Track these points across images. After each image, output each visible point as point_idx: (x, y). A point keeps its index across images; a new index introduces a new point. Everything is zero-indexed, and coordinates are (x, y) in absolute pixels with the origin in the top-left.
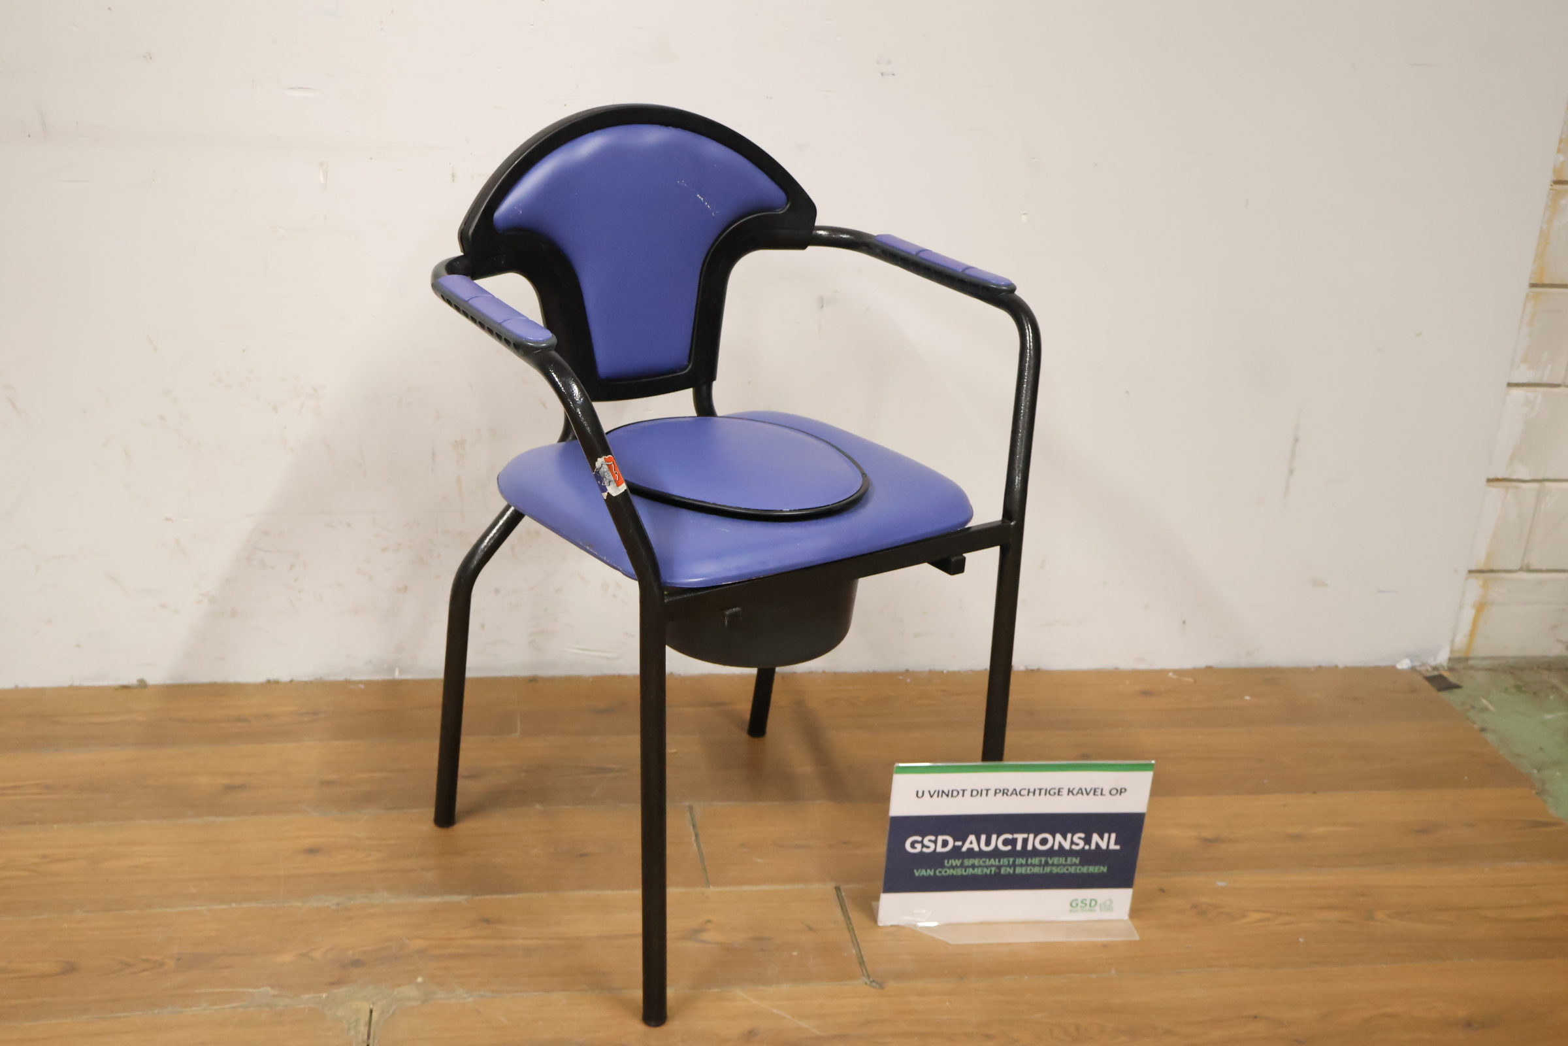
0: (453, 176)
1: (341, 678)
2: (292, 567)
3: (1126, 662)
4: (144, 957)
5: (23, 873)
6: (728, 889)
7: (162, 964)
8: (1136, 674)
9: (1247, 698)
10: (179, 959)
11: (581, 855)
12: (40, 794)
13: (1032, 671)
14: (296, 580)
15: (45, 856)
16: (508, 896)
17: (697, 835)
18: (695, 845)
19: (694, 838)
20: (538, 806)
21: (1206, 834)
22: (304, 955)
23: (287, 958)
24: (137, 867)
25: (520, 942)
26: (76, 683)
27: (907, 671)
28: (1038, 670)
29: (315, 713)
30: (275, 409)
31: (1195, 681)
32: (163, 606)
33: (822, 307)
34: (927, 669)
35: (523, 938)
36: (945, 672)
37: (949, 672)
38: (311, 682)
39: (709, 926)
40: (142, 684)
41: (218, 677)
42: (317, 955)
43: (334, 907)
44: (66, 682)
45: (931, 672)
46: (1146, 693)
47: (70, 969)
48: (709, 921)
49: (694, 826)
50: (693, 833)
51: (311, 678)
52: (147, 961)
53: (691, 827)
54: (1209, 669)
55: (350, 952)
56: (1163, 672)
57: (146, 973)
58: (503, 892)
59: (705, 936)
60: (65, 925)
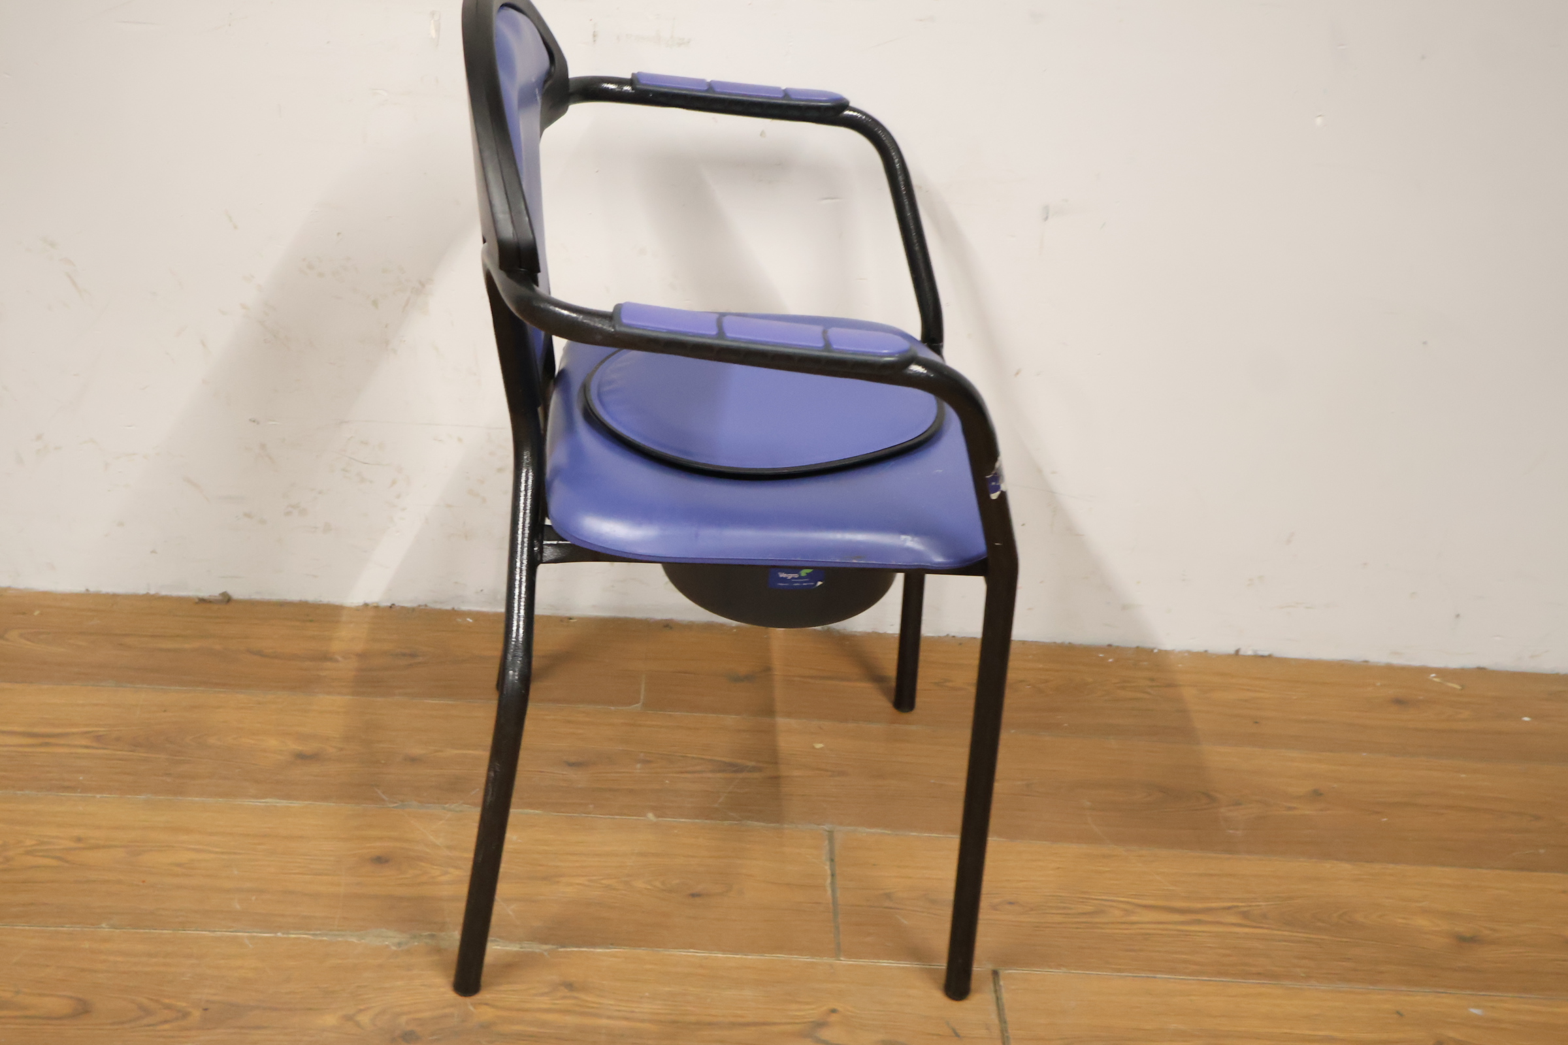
0: (594, 36)
1: (449, 607)
2: (394, 483)
3: (1378, 656)
4: (167, 1001)
5: (54, 863)
6: (861, 962)
7: (185, 1015)
8: (1390, 672)
9: (1526, 719)
10: (206, 1010)
11: (693, 895)
12: (87, 747)
13: (1263, 657)
14: (398, 497)
15: (79, 840)
16: (599, 950)
17: (833, 875)
18: (829, 892)
19: (829, 881)
20: (651, 816)
21: (1462, 928)
22: (349, 1018)
23: (330, 1020)
24: (180, 865)
25: (604, 1022)
26: (152, 592)
27: (1110, 646)
28: (1270, 656)
29: (413, 655)
30: (375, 303)
31: (1463, 687)
32: (248, 515)
33: (1046, 218)
34: (1134, 645)
35: (609, 1017)
36: (1156, 651)
37: (1160, 651)
38: (413, 609)
39: (834, 1018)
40: (226, 599)
41: (311, 596)
42: (364, 1019)
43: (394, 948)
44: (142, 591)
45: (1139, 650)
46: (1399, 702)
47: (83, 1009)
48: (834, 1011)
49: (832, 860)
50: (829, 872)
51: (414, 605)
52: (168, 1007)
53: (828, 863)
54: (1481, 669)
55: (403, 1019)
56: (1424, 671)
57: (166, 1026)
58: (593, 945)
59: (826, 1034)
60: (86, 945)
